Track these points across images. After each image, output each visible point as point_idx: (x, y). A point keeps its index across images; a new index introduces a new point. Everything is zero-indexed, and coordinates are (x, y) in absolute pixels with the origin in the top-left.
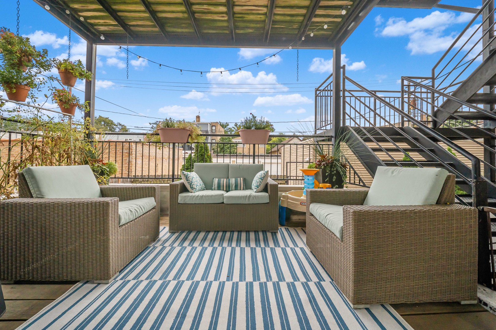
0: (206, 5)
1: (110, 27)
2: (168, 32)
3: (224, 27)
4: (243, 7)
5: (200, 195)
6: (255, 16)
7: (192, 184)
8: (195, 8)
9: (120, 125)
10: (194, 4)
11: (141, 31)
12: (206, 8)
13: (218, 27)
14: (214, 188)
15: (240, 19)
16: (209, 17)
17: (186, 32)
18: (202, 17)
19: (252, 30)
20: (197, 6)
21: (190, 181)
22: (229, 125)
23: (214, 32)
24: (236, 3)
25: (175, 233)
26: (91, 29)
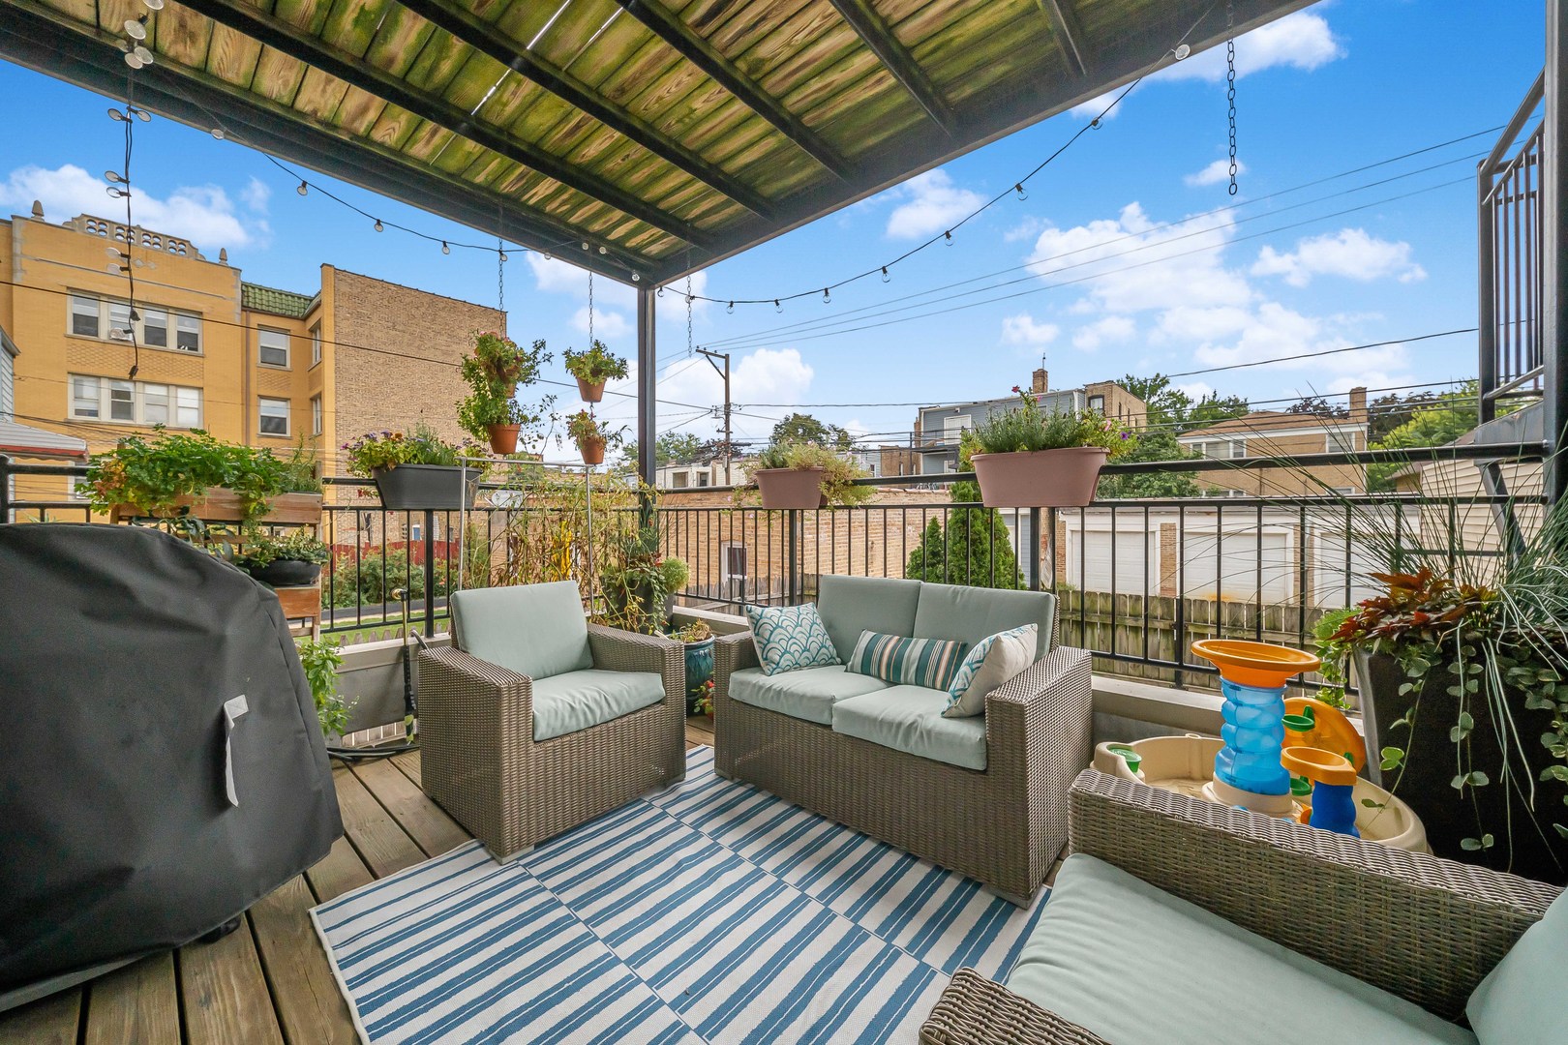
0: (814, 80)
1: (665, 240)
2: (769, 200)
3: (901, 107)
4: (923, 13)
5: (774, 687)
6: (989, 12)
7: (769, 646)
8: (794, 103)
9: (835, 430)
10: (784, 97)
11: (720, 223)
12: (820, 85)
13: (884, 116)
14: (852, 666)
15: (940, 54)
16: (843, 104)
17: (809, 178)
18: (829, 115)
19: (1007, 62)
20: (794, 97)
21: (763, 637)
22: (1168, 382)
23: (884, 135)
24: (897, 16)
25: (726, 779)
26: (636, 258)
